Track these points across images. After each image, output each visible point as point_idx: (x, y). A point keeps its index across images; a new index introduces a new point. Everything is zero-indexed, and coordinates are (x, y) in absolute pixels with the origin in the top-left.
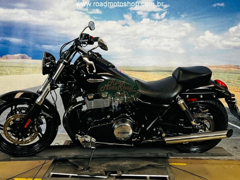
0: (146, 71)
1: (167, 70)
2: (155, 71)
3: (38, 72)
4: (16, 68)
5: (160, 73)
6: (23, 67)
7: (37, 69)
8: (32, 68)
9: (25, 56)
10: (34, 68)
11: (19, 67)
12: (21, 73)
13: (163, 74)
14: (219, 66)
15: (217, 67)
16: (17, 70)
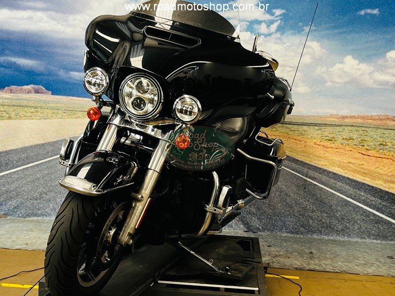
3: (60, 116)
4: (26, 109)
6: (36, 107)
7: (60, 112)
8: (52, 108)
9: (41, 88)
10: (55, 109)
11: (31, 107)
12: (33, 117)
14: (368, 116)
15: (363, 118)
16: (27, 113)
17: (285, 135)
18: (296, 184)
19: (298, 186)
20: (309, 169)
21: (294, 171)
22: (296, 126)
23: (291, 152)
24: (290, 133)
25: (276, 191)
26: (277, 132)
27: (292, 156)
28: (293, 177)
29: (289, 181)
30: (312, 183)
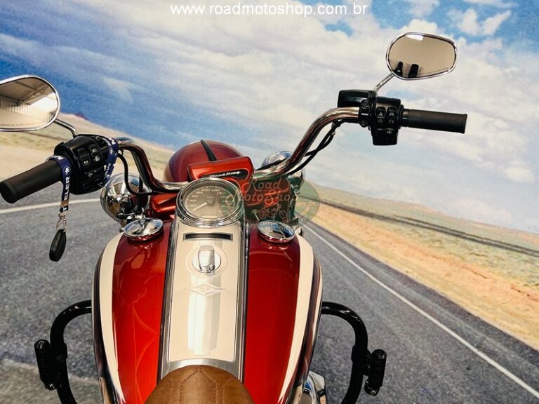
0: (371, 215)
1: (446, 226)
2: (403, 222)
5: (421, 231)
13: (429, 238)
17: (458, 259)
18: (453, 357)
19: (456, 364)
20: (488, 334)
21: (456, 332)
22: (485, 246)
23: (461, 295)
24: (469, 258)
25: (410, 365)
26: (442, 251)
27: (461, 305)
28: (450, 343)
29: (441, 349)
30: (485, 360)
